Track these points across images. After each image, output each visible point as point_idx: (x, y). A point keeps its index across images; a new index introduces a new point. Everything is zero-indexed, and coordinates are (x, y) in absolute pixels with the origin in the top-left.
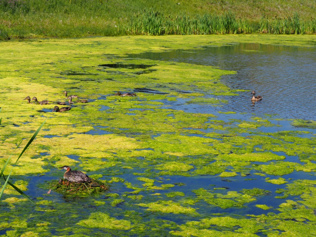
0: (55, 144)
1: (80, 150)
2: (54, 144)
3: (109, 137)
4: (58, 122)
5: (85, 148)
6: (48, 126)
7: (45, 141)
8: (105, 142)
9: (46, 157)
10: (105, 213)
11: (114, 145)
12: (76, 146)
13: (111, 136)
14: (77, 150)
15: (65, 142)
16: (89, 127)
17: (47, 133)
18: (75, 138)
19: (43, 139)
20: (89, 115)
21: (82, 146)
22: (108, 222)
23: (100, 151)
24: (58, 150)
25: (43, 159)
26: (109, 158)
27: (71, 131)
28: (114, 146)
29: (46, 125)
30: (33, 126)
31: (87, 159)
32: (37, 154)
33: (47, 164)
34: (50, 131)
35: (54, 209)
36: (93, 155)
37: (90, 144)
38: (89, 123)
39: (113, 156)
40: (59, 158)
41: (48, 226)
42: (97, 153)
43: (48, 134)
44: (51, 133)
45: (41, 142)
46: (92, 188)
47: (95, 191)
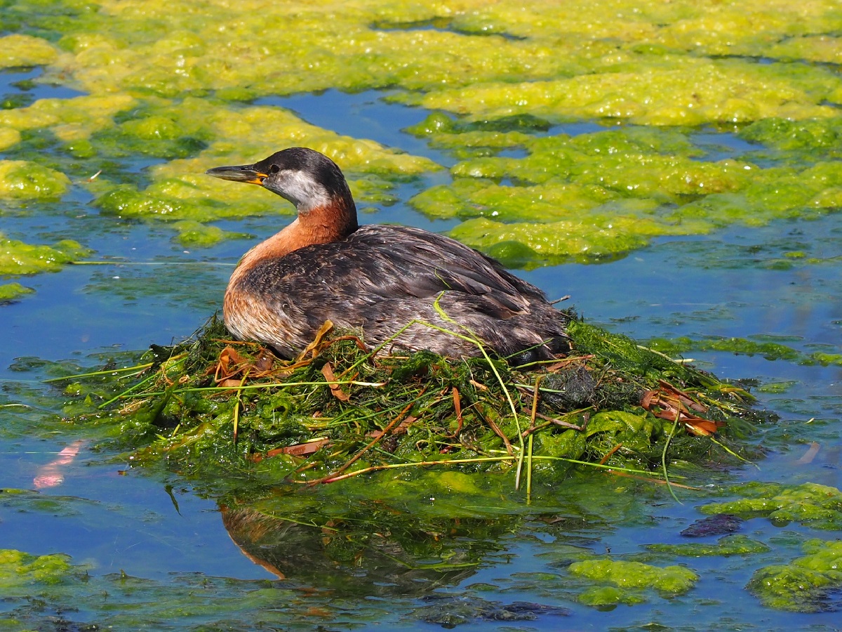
1: (447, 37)
5: (513, 17)
9: (41, 114)
12: (406, 1)
14: (403, 36)
23: (690, 51)
25: (5, 137)
26: (785, 127)
31: (511, 138)
39: (839, 106)
40: (191, 131)
42: (649, 76)
46: (555, 420)
47: (583, 457)
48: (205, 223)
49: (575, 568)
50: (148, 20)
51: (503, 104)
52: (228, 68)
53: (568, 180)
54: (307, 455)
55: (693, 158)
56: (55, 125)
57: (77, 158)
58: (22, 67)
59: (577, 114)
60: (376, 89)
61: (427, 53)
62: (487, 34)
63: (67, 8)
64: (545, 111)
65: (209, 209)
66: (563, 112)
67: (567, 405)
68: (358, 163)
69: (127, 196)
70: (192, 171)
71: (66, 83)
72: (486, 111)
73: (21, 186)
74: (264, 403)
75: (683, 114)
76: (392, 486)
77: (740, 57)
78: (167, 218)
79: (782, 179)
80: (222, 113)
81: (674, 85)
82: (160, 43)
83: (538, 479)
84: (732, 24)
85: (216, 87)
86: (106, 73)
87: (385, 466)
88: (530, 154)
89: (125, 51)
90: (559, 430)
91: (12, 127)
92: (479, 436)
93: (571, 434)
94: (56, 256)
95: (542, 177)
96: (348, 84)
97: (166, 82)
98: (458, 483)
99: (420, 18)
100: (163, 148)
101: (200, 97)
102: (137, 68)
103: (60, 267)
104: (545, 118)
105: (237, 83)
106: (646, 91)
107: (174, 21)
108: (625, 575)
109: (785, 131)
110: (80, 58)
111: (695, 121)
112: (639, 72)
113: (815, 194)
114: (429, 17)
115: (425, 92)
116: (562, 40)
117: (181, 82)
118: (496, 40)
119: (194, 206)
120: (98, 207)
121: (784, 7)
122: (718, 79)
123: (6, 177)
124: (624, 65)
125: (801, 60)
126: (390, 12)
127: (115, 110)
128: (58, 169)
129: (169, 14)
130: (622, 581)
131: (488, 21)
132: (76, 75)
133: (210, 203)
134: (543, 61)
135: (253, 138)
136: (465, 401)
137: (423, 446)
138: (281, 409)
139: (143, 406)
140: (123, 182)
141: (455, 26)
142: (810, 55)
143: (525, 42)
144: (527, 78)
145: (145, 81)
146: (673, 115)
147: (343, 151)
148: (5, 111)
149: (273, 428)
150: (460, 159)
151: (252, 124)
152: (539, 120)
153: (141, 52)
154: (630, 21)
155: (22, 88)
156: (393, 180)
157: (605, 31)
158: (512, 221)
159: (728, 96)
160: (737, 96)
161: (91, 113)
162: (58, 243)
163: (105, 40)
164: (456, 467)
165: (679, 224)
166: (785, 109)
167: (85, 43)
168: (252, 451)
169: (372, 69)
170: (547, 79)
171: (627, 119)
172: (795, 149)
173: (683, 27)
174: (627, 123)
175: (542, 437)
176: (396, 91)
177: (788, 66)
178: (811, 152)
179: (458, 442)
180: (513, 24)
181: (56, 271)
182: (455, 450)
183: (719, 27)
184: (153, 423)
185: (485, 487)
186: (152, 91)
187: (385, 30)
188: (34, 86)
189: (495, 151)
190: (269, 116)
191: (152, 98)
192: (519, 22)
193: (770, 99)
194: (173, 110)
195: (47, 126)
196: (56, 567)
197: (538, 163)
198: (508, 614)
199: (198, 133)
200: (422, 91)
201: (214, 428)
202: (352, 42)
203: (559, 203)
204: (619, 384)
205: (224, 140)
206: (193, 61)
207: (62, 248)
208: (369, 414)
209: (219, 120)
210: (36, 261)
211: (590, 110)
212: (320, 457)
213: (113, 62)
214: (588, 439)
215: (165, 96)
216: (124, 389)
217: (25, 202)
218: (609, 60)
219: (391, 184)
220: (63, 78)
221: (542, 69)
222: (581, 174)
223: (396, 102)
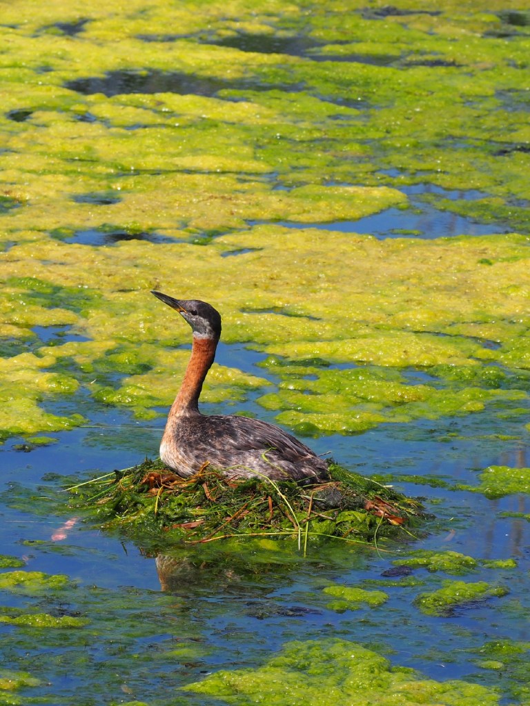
0: (128, 277)
1: (280, 318)
2: (117, 279)
3: (484, 251)
4: (179, 154)
5: (313, 308)
6: (109, 177)
7: (69, 259)
8: (447, 282)
9: (68, 350)
10: (366, 647)
11: (498, 296)
12: (260, 297)
13: (500, 245)
14: (258, 316)
15: (191, 272)
16: (378, 192)
17: (95, 217)
18: (262, 253)
19: (55, 250)
20: (384, 117)
21: (292, 299)
22: (371, 685)
23: (404, 329)
24: (140, 315)
25: (48, 361)
26: (450, 369)
27: (254, 210)
28: (499, 305)
29: (100, 169)
30: (12, 175)
31: (310, 370)
32: (16, 332)
33: (69, 384)
34: (118, 205)
35: (73, 615)
36: (347, 350)
37: (347, 289)
38: (369, 167)
39: (478, 359)
40: (144, 361)
41: (22, 689)
42: (382, 340)
43: (103, 221)
44: (119, 217)
45: (38, 267)
46: (321, 514)
47: (334, 534)
48: (148, 408)
49: (326, 590)
50: (127, 303)
51: (306, 353)
52: (166, 329)
53: (338, 392)
54: (192, 528)
55: (402, 383)
56: (75, 355)
57: (85, 373)
58: (60, 325)
59: (344, 359)
60: (241, 343)
61: (269, 325)
62: (300, 316)
63: (85, 296)
64: (328, 356)
65: (150, 401)
66: (337, 357)
67: (327, 507)
68: (229, 380)
69: (109, 393)
70: (143, 381)
71: (82, 334)
72: (297, 356)
73: (54, 385)
74: (172, 501)
75: (398, 360)
76: (235, 545)
77: (429, 332)
78: (128, 405)
79: (447, 396)
80: (160, 352)
81: (394, 346)
82: (132, 315)
83: (311, 544)
84: (425, 316)
85: (159, 339)
86: (103, 329)
87: (232, 535)
88: (319, 378)
89: (114, 319)
90: (322, 520)
91: (53, 356)
92: (281, 521)
93: (328, 522)
94: (70, 422)
95: (325, 390)
96: (227, 339)
97: (133, 335)
98: (269, 545)
99: (267, 307)
100: (129, 369)
101: (151, 343)
102: (119, 327)
103: (72, 428)
104: (328, 360)
105: (170, 337)
106: (380, 348)
107: (140, 304)
108: (351, 595)
109: (450, 371)
110: (91, 321)
111: (405, 364)
112: (377, 338)
113: (464, 404)
114: (271, 307)
115: (267, 345)
116: (339, 320)
117: (141, 336)
118: (305, 319)
119: (143, 399)
120: (93, 398)
121: (453, 308)
122: (417, 343)
123: (47, 381)
124: (370, 334)
125: (461, 335)
126: (251, 303)
127: (106, 349)
128: (74, 378)
129: (138, 301)
130: (349, 598)
131: (301, 309)
132: (88, 330)
133: (150, 398)
134: (328, 331)
135: (176, 365)
136: (275, 504)
137: (252, 526)
138: (180, 504)
139: (109, 500)
140: (107, 386)
141: (284, 311)
142: (465, 333)
143: (319, 322)
144: (319, 339)
145: (123, 334)
146: (393, 361)
147: (222, 374)
148: (50, 347)
149: (176, 514)
150: (283, 380)
151: (176, 358)
152: (324, 361)
153: (122, 319)
154: (374, 312)
155: (59, 336)
156: (246, 390)
157: (361, 316)
158: (308, 413)
159: (422, 352)
160: (426, 352)
161: (94, 350)
162: (71, 416)
163: (104, 313)
164: (269, 537)
165: (394, 416)
166: (451, 360)
167: (93, 313)
168: (164, 525)
169: (240, 332)
170: (330, 340)
171: (370, 362)
172: (455, 380)
173: (401, 315)
174: (369, 364)
175: (314, 523)
176: (252, 344)
177: (453, 338)
178: (462, 382)
179: (270, 524)
180: (314, 312)
181: (70, 430)
182: (269, 528)
183: (419, 317)
184: (114, 509)
185: (283, 547)
186: (125, 339)
187: (248, 312)
188: (65, 335)
189: (301, 376)
190: (185, 354)
191: (126, 343)
192: (317, 311)
193: (443, 355)
194: (136, 350)
195: (71, 356)
196: (60, 582)
197: (323, 383)
198: (291, 613)
199: (148, 362)
200: (265, 344)
201: (145, 513)
202: (231, 318)
203: (333, 404)
204: (354, 497)
205: (161, 366)
206: (148, 325)
207: (73, 418)
208: (224, 508)
209: (159, 356)
210: (59, 425)
211: (351, 357)
212: (199, 529)
213: (107, 324)
214: (337, 525)
215: (133, 343)
216: (101, 491)
217: (56, 394)
218: (362, 332)
219: (244, 392)
220: (81, 331)
221: (327, 335)
222: (345, 389)
223: (251, 350)
